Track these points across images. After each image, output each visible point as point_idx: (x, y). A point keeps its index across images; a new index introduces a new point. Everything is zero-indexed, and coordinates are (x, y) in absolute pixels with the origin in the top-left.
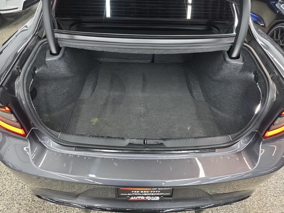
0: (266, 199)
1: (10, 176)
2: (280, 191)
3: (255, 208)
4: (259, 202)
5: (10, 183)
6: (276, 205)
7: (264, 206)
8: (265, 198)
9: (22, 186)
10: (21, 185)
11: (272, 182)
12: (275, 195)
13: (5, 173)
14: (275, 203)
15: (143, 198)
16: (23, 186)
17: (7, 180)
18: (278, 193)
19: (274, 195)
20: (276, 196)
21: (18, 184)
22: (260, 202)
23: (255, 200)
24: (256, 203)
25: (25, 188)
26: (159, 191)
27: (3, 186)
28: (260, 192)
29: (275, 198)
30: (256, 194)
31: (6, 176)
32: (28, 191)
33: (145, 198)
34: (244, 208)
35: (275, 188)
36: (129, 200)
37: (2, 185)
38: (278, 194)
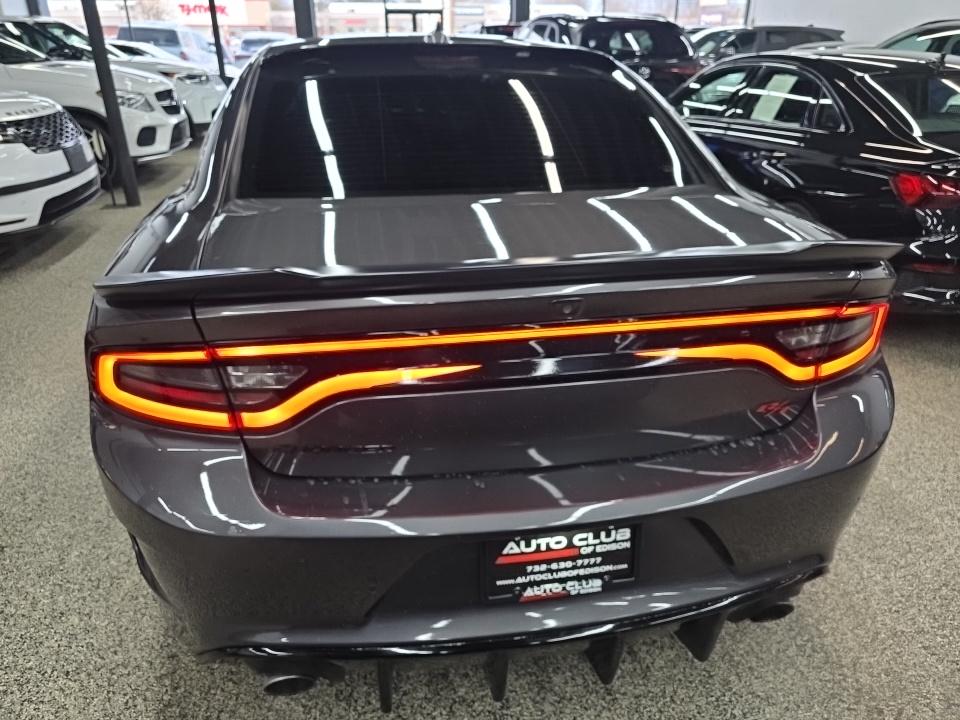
0: (873, 622)
1: (75, 681)
2: (902, 596)
3: (851, 650)
4: (856, 631)
5: (81, 700)
6: (903, 632)
7: (873, 640)
8: (869, 621)
9: (127, 702)
10: (122, 700)
11: (874, 578)
12: (894, 609)
13: (55, 673)
14: (899, 628)
15: (557, 588)
16: (130, 701)
17: (68, 692)
18: (900, 602)
19: (890, 610)
20: (898, 612)
21: (109, 699)
22: (862, 633)
23: (846, 630)
24: (850, 635)
25: (135, 706)
26: (599, 559)
27: (57, 712)
28: (853, 606)
29: (895, 615)
30: (841, 614)
31: (61, 682)
32: (150, 714)
33: (564, 589)
34: (822, 654)
35: (889, 592)
36: (522, 599)
37: (53, 710)
38: (900, 605)
